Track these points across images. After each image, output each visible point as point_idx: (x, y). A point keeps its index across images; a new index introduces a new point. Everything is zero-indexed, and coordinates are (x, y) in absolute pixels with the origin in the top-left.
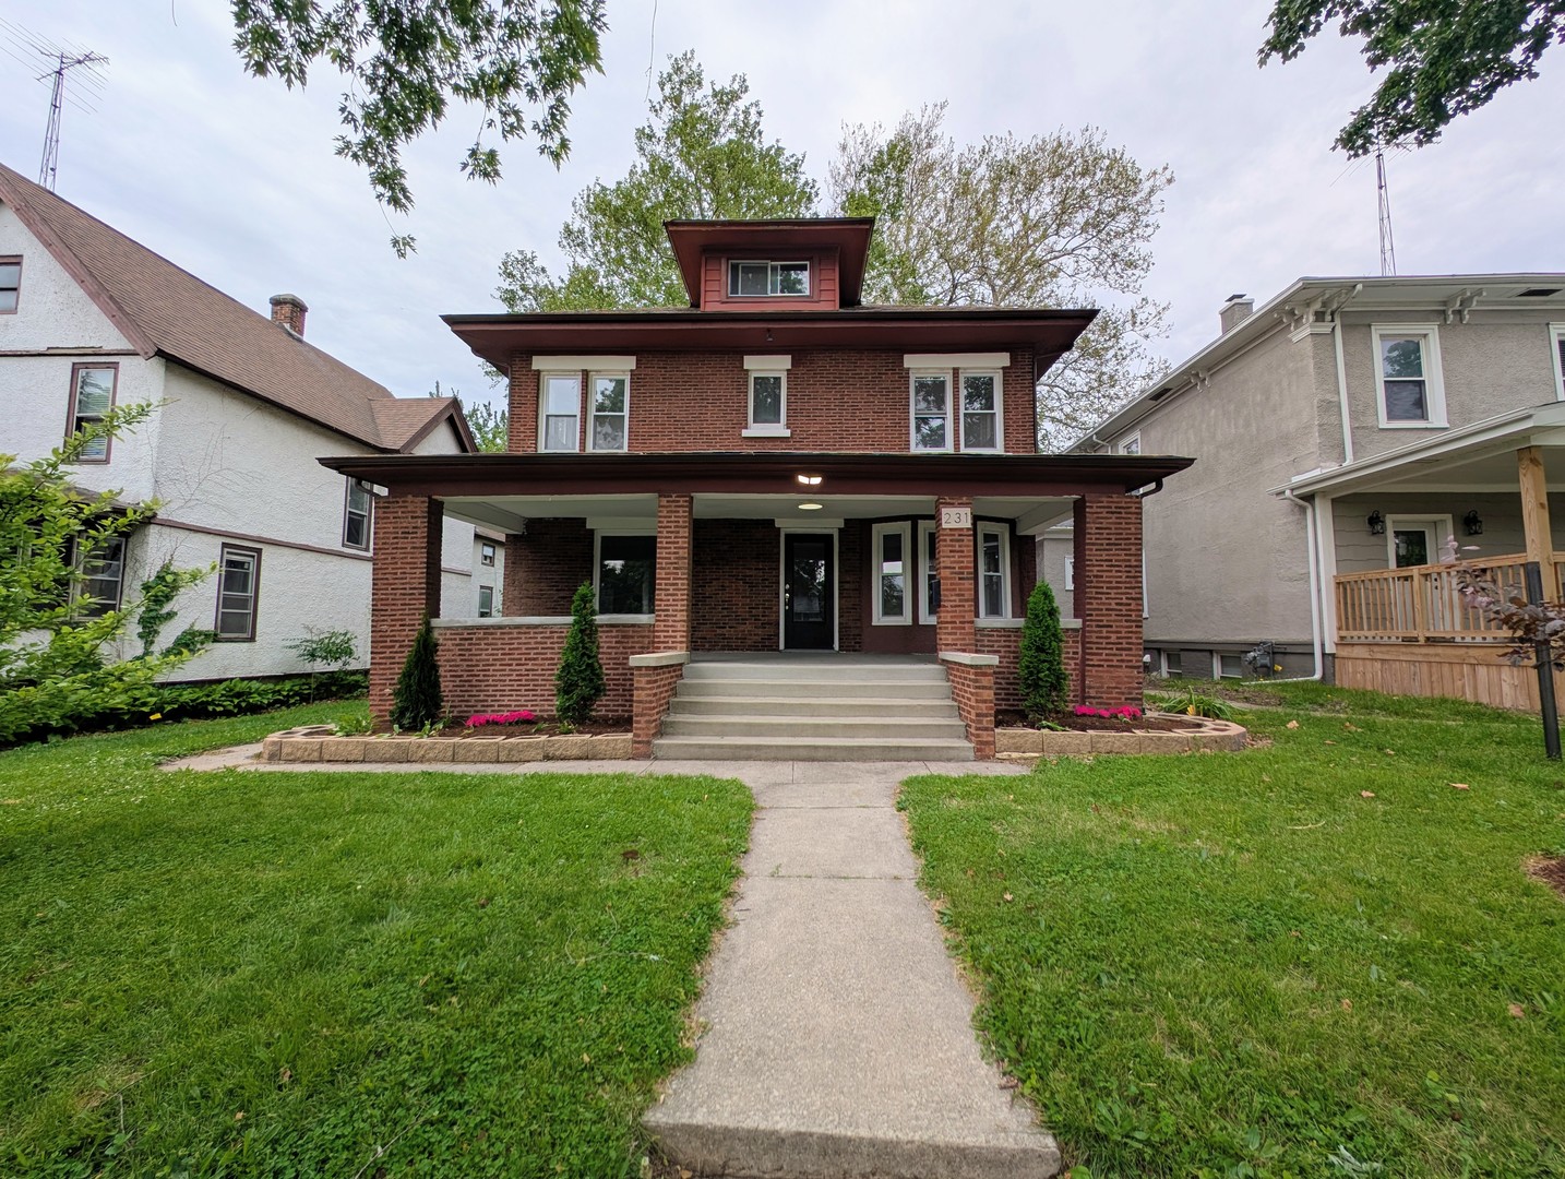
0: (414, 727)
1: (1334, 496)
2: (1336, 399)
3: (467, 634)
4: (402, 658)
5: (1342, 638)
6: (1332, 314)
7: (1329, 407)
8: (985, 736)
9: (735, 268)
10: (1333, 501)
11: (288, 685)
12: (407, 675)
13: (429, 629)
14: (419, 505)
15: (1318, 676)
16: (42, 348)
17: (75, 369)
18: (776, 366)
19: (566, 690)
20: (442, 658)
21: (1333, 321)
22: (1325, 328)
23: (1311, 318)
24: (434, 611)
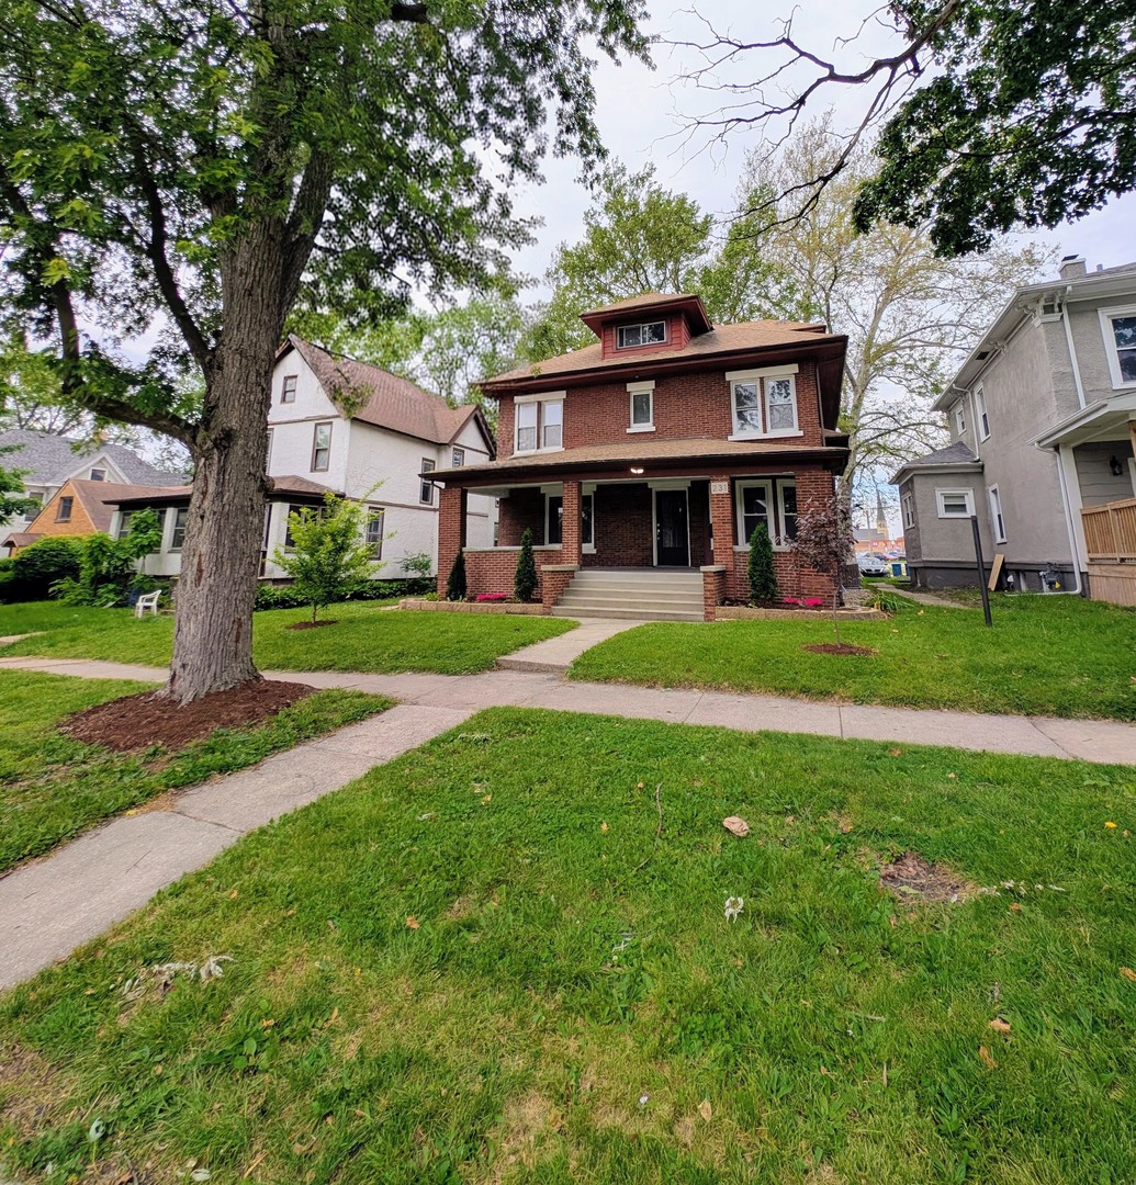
0: (455, 598)
1: (1073, 445)
2: (1069, 370)
3: (479, 555)
4: (451, 566)
5: (1091, 559)
6: (1060, 306)
7: (1064, 377)
8: (710, 609)
9: (621, 331)
10: (1075, 450)
11: (395, 584)
12: (452, 574)
13: (462, 553)
14: (457, 492)
15: (1078, 591)
16: (303, 418)
17: (317, 425)
18: (647, 387)
19: (519, 583)
20: (467, 567)
21: (1061, 311)
22: (1055, 317)
23: (1041, 311)
24: (463, 544)
